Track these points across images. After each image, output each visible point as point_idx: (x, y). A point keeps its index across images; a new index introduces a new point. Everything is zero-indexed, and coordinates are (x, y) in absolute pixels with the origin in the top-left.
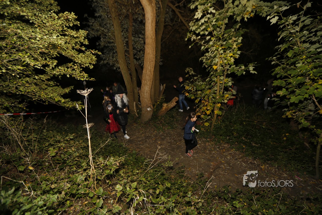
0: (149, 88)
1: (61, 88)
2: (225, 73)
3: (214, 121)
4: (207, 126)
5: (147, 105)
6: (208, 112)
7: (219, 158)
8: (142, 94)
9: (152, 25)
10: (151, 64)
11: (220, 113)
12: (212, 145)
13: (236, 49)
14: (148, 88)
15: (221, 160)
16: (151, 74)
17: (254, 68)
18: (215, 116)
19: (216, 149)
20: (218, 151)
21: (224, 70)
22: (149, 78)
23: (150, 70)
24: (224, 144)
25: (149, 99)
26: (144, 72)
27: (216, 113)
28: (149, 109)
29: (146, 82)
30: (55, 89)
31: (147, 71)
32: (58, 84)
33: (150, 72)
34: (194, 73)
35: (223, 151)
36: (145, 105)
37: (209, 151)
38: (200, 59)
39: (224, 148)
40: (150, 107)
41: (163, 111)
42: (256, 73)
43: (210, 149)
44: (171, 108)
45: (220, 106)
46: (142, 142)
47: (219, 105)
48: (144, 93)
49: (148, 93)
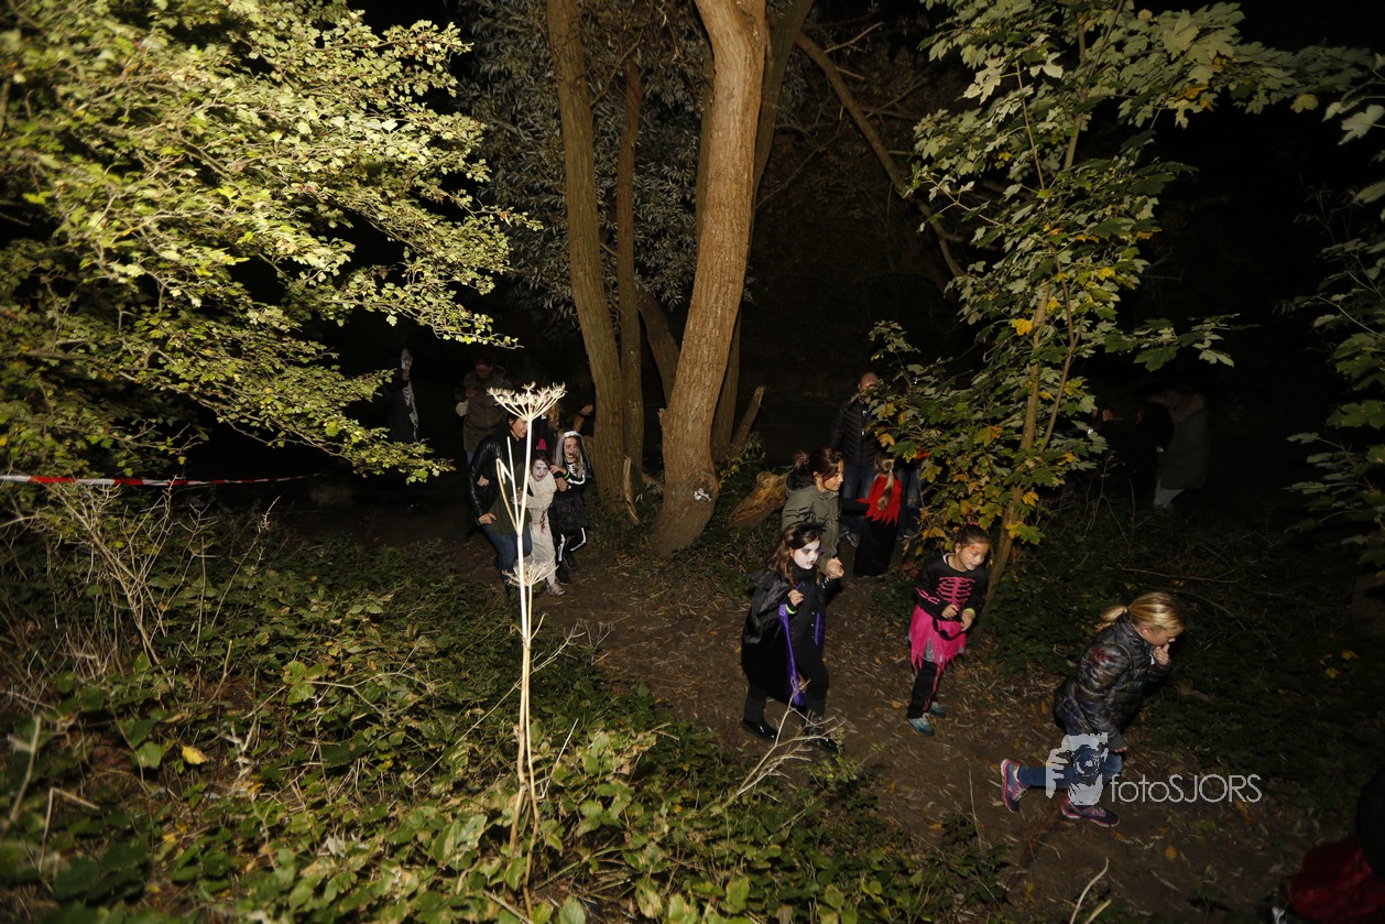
0: (709, 402)
1: (341, 377)
2: (1069, 357)
3: (996, 569)
5: (693, 475)
7: (1027, 744)
8: (677, 423)
9: (742, 122)
10: (726, 293)
11: (1034, 534)
12: (985, 676)
13: (1129, 251)
14: (706, 400)
16: (724, 340)
17: (1216, 337)
20: (1014, 709)
21: (1067, 341)
22: (712, 354)
23: (718, 320)
24: (1044, 678)
25: (704, 450)
28: (699, 495)
29: (696, 371)
30: (317, 378)
31: (706, 320)
32: (335, 356)
33: (721, 328)
34: (906, 347)
35: (1039, 710)
36: (684, 477)
37: (973, 705)
38: (951, 285)
39: (1043, 697)
40: (704, 484)
41: (757, 507)
42: (1230, 363)
43: (977, 694)
45: (1033, 503)
46: (661, 644)
47: (1031, 498)
48: (685, 422)
49: (704, 423)
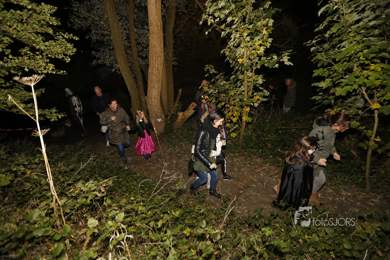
0: (158, 93)
2: (254, 68)
3: (242, 131)
4: (234, 137)
5: (156, 114)
6: (235, 120)
7: (250, 176)
8: (149, 100)
9: (156, 7)
10: (158, 60)
11: (250, 119)
12: (241, 160)
13: (267, 36)
14: (156, 92)
15: (252, 178)
16: (159, 74)
17: (289, 58)
18: (244, 124)
19: (246, 165)
20: (248, 167)
21: (253, 64)
22: (156, 78)
23: (157, 68)
24: (257, 159)
25: (159, 107)
26: (149, 71)
27: (244, 120)
28: (159, 120)
29: (152, 84)
31: (153, 69)
33: (158, 70)
34: (215, 72)
35: (255, 167)
36: (154, 115)
37: (238, 168)
38: (222, 51)
39: (256, 164)
40: (161, 117)
41: (179, 122)
42: (292, 64)
43: (239, 165)
44: (188, 117)
45: (249, 111)
46: (153, 163)
47: (248, 109)
48: (151, 99)
49: (157, 99)
